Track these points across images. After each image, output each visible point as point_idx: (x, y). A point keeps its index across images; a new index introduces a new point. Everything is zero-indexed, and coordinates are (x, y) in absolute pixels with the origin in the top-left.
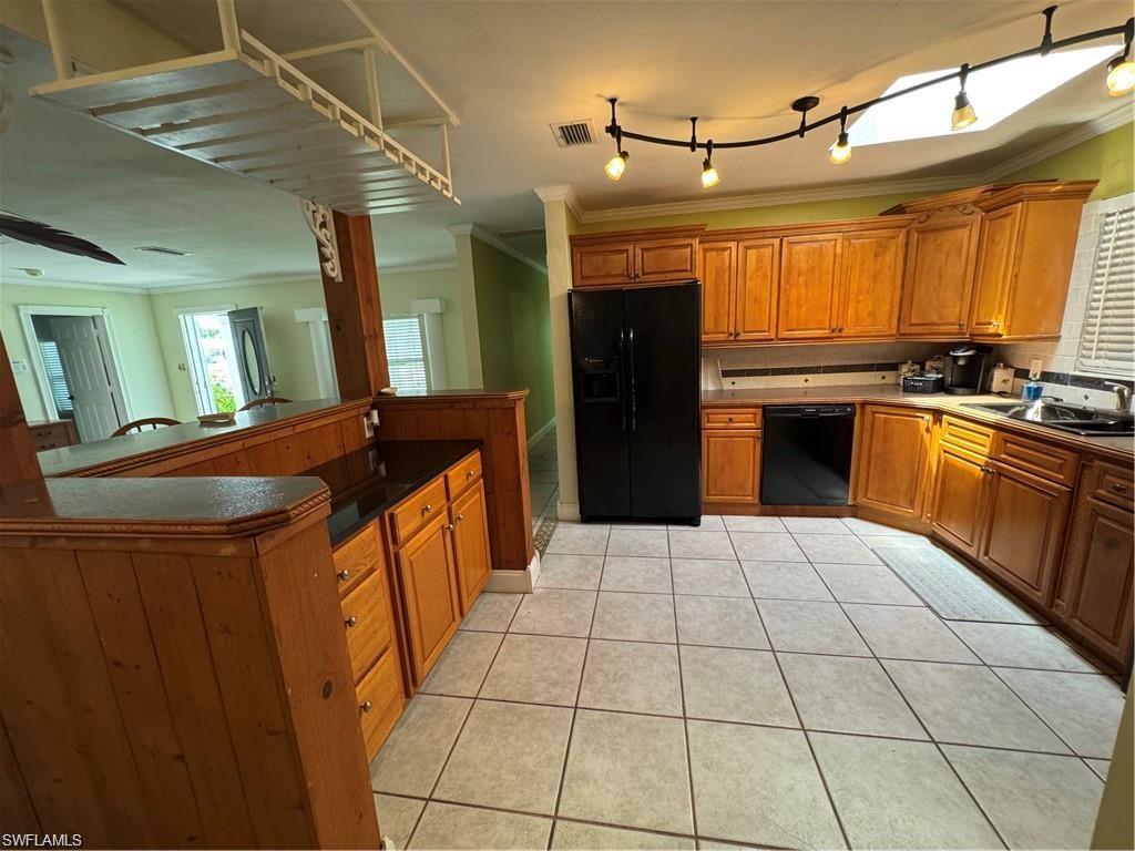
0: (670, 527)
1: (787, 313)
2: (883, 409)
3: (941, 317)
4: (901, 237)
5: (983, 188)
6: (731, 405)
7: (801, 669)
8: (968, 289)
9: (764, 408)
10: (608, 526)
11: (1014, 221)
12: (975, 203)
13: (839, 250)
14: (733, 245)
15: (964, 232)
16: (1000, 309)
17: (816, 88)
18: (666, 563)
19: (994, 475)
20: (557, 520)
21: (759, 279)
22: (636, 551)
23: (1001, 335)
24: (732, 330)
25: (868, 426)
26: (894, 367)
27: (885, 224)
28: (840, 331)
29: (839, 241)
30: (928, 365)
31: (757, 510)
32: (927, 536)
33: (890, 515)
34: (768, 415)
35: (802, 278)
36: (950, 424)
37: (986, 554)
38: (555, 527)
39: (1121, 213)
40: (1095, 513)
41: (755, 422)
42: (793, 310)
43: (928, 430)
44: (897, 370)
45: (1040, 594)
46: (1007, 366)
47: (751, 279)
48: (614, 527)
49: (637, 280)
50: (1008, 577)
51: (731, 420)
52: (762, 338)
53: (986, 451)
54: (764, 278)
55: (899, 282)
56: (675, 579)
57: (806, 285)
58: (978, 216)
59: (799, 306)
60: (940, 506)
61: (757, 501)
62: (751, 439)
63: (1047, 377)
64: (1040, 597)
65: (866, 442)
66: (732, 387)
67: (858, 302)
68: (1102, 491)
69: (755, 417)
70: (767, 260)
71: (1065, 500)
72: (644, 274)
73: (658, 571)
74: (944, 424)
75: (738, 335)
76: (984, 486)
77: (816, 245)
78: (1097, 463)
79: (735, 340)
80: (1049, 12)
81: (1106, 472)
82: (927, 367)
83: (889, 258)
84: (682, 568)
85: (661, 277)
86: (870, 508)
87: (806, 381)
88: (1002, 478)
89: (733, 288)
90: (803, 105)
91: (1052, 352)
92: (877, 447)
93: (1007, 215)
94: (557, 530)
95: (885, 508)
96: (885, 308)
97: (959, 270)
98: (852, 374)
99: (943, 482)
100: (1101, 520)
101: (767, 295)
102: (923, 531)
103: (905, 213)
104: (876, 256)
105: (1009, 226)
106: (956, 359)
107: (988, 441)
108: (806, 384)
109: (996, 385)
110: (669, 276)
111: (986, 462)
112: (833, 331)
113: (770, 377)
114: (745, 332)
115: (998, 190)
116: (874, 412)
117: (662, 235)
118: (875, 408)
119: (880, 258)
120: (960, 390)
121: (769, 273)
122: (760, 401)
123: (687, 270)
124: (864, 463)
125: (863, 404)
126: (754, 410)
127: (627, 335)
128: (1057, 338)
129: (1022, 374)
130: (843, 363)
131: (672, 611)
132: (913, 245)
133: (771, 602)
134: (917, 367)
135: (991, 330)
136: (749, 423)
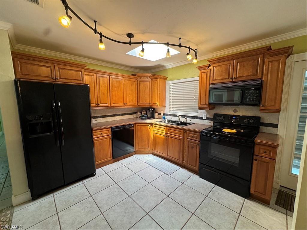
0: (84, 181)
1: (113, 99)
2: (140, 124)
3: (146, 102)
4: (136, 81)
5: (151, 74)
6: (101, 128)
7: (158, 215)
8: (150, 95)
9: (111, 128)
10: (52, 195)
11: (158, 82)
12: (149, 77)
13: (124, 82)
14: (95, 75)
15: (148, 83)
16: (157, 101)
17: (135, 32)
18: (91, 199)
19: (167, 137)
20: (12, 207)
21: (104, 87)
22: (74, 201)
23: (158, 106)
24: (96, 103)
25: (137, 129)
26: (135, 113)
27: (132, 78)
28: (126, 104)
29: (124, 80)
30: (143, 112)
31: (112, 161)
32: (152, 154)
33: (143, 151)
34: (113, 130)
35: (116, 89)
36: (155, 126)
37: (168, 155)
38: (12, 214)
39: (172, 84)
40: (189, 142)
41: (109, 133)
42: (114, 98)
43: (150, 128)
44: (136, 114)
45: (180, 161)
46: (157, 113)
47: (101, 87)
48: (55, 193)
49: (57, 80)
50: (173, 159)
51: (101, 134)
52: (106, 106)
53: (165, 132)
54: (105, 87)
55: (137, 93)
56: (99, 205)
57: (117, 91)
58: (150, 80)
59: (116, 96)
60: (155, 146)
61: (112, 159)
62: (108, 139)
63: (165, 114)
64: (180, 162)
65: (137, 134)
66: (96, 122)
67: (129, 97)
68: (189, 137)
69: (109, 132)
70: (106, 82)
71: (182, 140)
72: (61, 78)
73: (89, 206)
74: (153, 126)
75: (99, 105)
76: (165, 140)
77: (118, 80)
78: (187, 132)
79: (98, 106)
80: (180, 38)
81: (189, 133)
82: (142, 113)
83: (134, 86)
84: (99, 198)
85: (69, 81)
86: (139, 151)
87: (117, 118)
88: (169, 137)
89: (96, 89)
90: (130, 35)
91: (165, 109)
92: (139, 134)
93: (156, 81)
94: (14, 214)
95: (143, 150)
96: (135, 99)
97: (148, 91)
98: (127, 116)
99: (155, 140)
100: (190, 143)
101: (106, 92)
102: (151, 153)
103: (136, 76)
104: (132, 85)
105: (157, 83)
106: (150, 111)
107: (165, 130)
108: (117, 119)
109: (156, 117)
110: (73, 81)
111: (165, 135)
112: (125, 104)
113: (107, 118)
114: (101, 104)
115: (154, 75)
116: (138, 126)
117: (68, 64)
118: (138, 124)
119: (132, 86)
120: (151, 118)
121: (107, 86)
122: (110, 126)
123: (80, 80)
124: (137, 139)
125: (135, 124)
126: (108, 129)
127: (57, 104)
128: (165, 107)
129: (160, 114)
130: (125, 113)
131: (106, 223)
132: (138, 84)
133: (135, 194)
134: (140, 113)
135: (156, 105)
136: (107, 134)
